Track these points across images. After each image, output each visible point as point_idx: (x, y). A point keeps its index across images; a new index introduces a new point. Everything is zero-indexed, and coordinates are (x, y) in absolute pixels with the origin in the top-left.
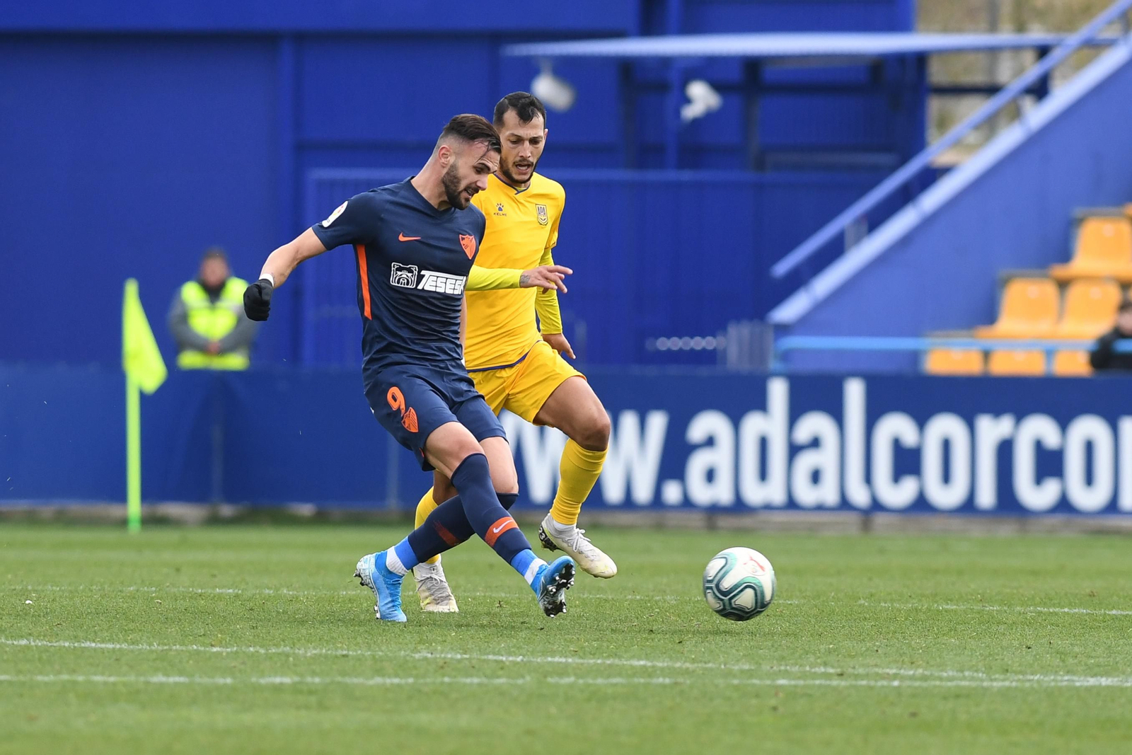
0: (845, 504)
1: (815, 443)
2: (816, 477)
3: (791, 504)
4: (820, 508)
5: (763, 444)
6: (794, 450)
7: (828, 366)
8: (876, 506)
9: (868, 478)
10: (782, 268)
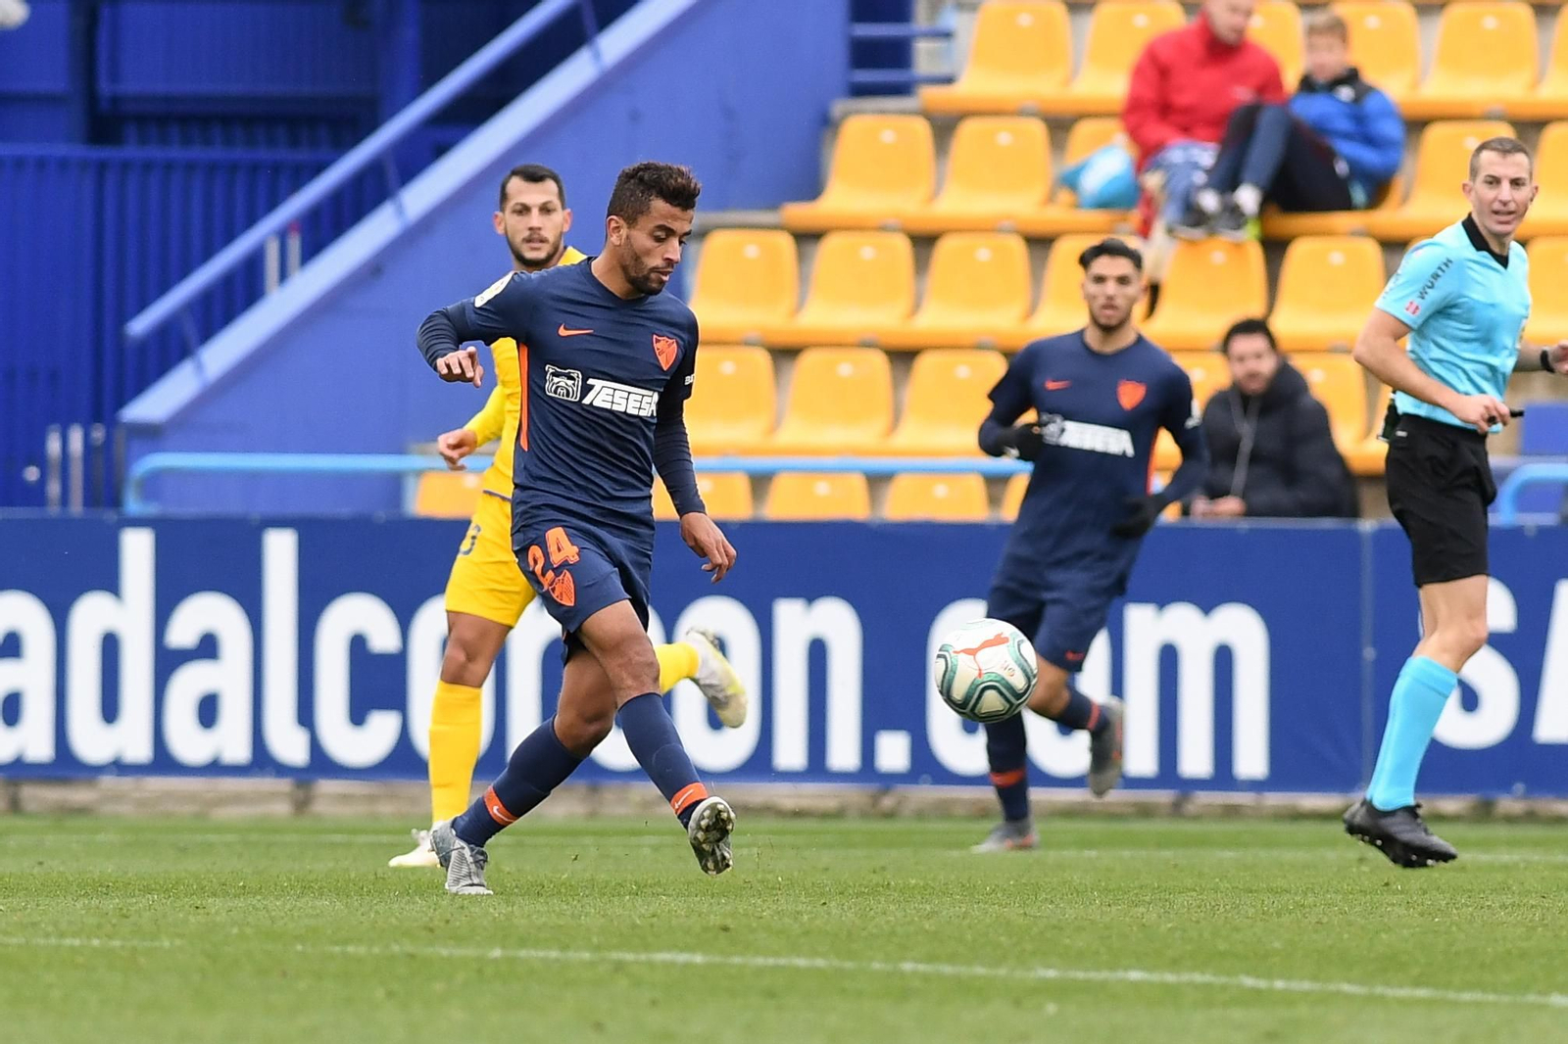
0: (262, 760)
1: (208, 648)
2: (208, 711)
3: (163, 761)
4: (215, 768)
5: (110, 647)
6: (167, 662)
7: (232, 506)
8: (321, 764)
9: (306, 714)
10: (140, 325)
